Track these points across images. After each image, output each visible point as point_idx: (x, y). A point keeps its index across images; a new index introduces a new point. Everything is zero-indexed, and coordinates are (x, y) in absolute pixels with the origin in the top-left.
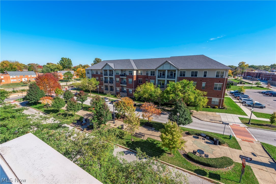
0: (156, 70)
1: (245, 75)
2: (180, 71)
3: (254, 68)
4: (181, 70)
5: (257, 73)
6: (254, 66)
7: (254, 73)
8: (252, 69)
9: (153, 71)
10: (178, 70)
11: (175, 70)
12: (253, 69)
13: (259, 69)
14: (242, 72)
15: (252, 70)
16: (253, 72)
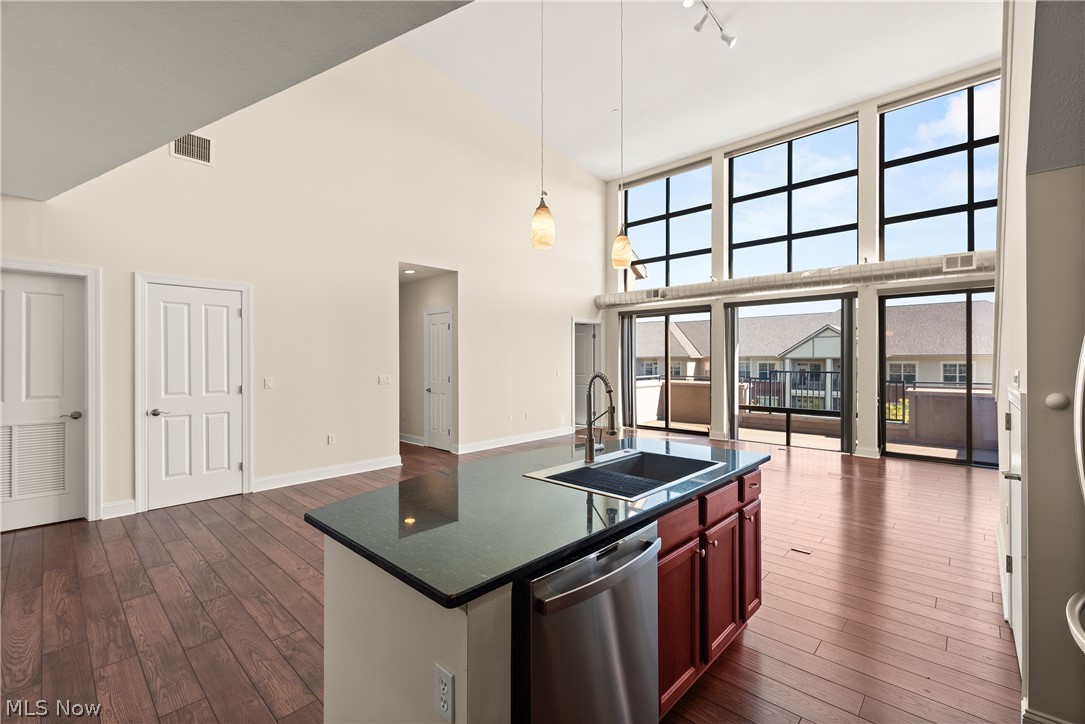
0: (782, 358)
4: (893, 358)
9: (768, 362)
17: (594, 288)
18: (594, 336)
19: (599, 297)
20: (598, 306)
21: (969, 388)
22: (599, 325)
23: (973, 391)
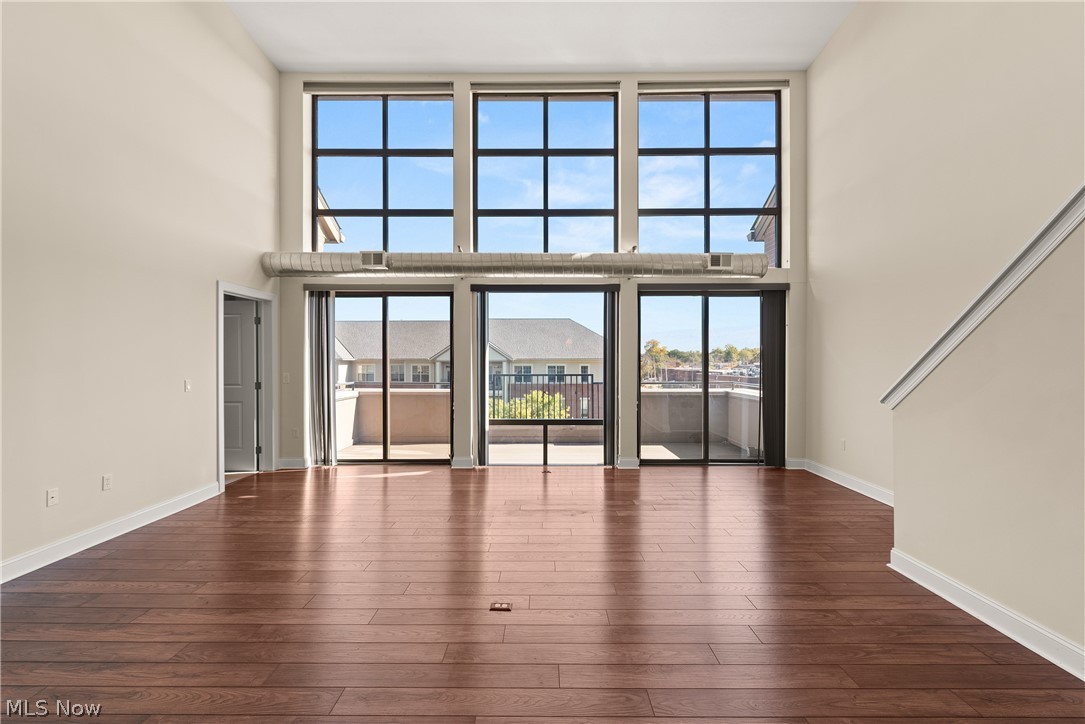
0: (433, 361)
1: (664, 378)
2: (514, 365)
3: (679, 357)
4: (516, 362)
5: (690, 372)
6: (678, 352)
7: (684, 372)
8: (675, 360)
10: (509, 362)
11: (501, 363)
12: (679, 361)
13: (691, 361)
14: (658, 370)
15: (678, 365)
16: (680, 368)
17: (261, 240)
18: (258, 321)
19: (270, 255)
20: (269, 271)
21: (706, 386)
22: (267, 302)
23: (710, 390)
